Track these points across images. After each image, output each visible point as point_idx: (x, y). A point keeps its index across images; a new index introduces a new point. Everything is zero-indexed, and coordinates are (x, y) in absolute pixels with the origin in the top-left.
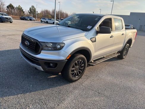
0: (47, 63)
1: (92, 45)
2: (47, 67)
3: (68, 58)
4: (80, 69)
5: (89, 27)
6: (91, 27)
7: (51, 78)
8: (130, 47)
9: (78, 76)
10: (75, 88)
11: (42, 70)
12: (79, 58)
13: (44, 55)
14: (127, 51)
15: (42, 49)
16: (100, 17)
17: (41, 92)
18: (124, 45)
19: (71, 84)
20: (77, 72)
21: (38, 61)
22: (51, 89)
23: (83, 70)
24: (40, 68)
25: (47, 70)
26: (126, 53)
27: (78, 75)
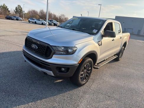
0: (58, 68)
1: (99, 48)
2: (59, 72)
3: (80, 62)
4: (87, 73)
5: (95, 31)
6: (97, 31)
7: (57, 82)
8: (124, 50)
9: (85, 80)
10: (84, 93)
11: (53, 75)
12: (88, 62)
13: (55, 60)
14: (122, 53)
15: (54, 53)
16: (104, 21)
17: (52, 98)
18: (121, 48)
19: (79, 88)
20: (85, 76)
21: (49, 65)
22: (61, 95)
23: (90, 74)
24: (51, 73)
25: (58, 75)
26: (122, 55)
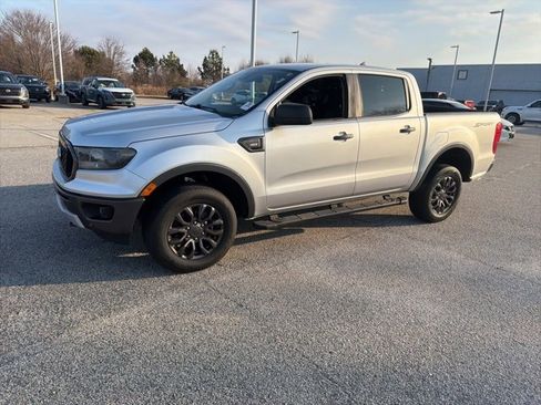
2: (91, 218)
3: (147, 193)
4: (208, 235)
5: (247, 106)
8: (467, 178)
9: (199, 256)
12: (194, 198)
14: (454, 192)
18: (423, 170)
20: (197, 244)
23: (223, 240)
24: (76, 220)
26: (449, 200)
27: (199, 251)
